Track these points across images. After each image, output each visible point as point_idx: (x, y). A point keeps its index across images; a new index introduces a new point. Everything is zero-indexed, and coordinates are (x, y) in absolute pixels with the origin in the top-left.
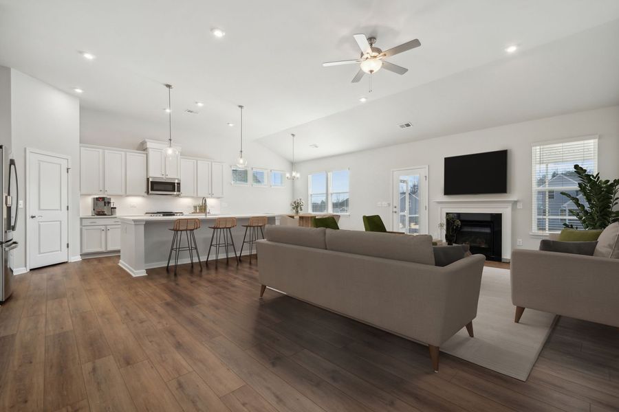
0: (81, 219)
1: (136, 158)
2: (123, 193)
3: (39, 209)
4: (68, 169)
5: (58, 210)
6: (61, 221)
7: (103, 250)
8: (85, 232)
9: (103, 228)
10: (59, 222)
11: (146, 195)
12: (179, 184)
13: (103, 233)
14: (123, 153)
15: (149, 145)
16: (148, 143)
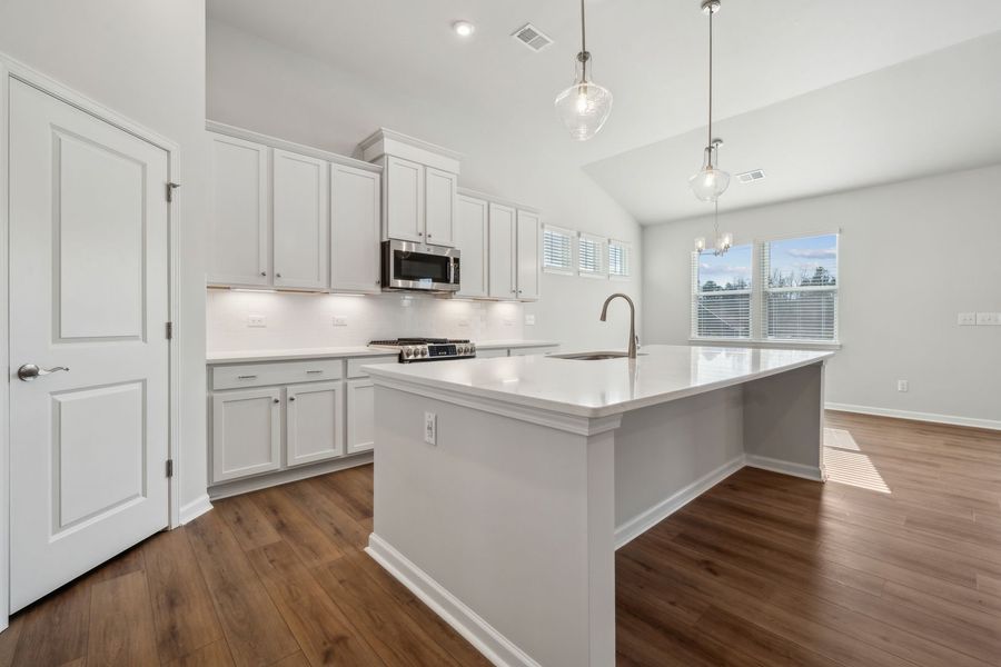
0: (211, 366)
1: (355, 181)
2: (323, 285)
3: (58, 336)
4: (170, 187)
5: (134, 338)
6: (144, 382)
7: (276, 465)
8: (221, 412)
9: (276, 393)
10: (138, 386)
11: (377, 289)
12: (457, 261)
13: (277, 409)
14: (323, 164)
15: (389, 146)
16: (386, 140)
